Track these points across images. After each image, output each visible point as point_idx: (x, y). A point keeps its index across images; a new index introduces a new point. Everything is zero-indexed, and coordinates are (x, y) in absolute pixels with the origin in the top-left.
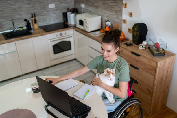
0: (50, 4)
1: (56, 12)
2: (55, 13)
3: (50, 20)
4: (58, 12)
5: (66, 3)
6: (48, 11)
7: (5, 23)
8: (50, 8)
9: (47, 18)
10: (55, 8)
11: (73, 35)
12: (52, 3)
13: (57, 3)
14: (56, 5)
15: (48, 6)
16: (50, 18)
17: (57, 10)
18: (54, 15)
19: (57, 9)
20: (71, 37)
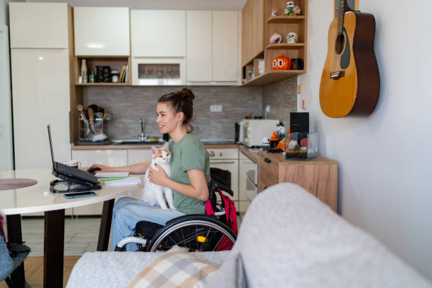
0: (213, 104)
1: (223, 120)
2: (221, 122)
3: (210, 134)
4: (227, 121)
5: (246, 107)
6: (208, 117)
7: (133, 126)
8: (213, 113)
9: (204, 129)
10: (224, 114)
11: (237, 161)
12: (218, 103)
13: (226, 105)
14: (224, 108)
15: (209, 108)
16: (210, 130)
17: (226, 117)
18: (219, 126)
19: (225, 114)
20: (233, 163)
